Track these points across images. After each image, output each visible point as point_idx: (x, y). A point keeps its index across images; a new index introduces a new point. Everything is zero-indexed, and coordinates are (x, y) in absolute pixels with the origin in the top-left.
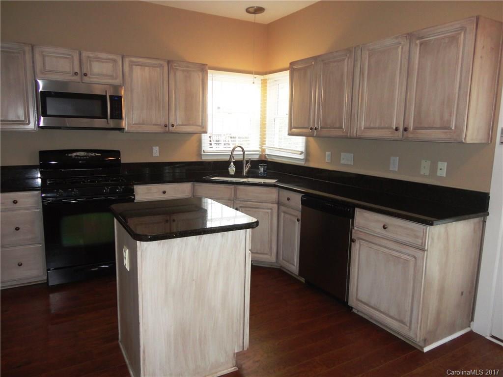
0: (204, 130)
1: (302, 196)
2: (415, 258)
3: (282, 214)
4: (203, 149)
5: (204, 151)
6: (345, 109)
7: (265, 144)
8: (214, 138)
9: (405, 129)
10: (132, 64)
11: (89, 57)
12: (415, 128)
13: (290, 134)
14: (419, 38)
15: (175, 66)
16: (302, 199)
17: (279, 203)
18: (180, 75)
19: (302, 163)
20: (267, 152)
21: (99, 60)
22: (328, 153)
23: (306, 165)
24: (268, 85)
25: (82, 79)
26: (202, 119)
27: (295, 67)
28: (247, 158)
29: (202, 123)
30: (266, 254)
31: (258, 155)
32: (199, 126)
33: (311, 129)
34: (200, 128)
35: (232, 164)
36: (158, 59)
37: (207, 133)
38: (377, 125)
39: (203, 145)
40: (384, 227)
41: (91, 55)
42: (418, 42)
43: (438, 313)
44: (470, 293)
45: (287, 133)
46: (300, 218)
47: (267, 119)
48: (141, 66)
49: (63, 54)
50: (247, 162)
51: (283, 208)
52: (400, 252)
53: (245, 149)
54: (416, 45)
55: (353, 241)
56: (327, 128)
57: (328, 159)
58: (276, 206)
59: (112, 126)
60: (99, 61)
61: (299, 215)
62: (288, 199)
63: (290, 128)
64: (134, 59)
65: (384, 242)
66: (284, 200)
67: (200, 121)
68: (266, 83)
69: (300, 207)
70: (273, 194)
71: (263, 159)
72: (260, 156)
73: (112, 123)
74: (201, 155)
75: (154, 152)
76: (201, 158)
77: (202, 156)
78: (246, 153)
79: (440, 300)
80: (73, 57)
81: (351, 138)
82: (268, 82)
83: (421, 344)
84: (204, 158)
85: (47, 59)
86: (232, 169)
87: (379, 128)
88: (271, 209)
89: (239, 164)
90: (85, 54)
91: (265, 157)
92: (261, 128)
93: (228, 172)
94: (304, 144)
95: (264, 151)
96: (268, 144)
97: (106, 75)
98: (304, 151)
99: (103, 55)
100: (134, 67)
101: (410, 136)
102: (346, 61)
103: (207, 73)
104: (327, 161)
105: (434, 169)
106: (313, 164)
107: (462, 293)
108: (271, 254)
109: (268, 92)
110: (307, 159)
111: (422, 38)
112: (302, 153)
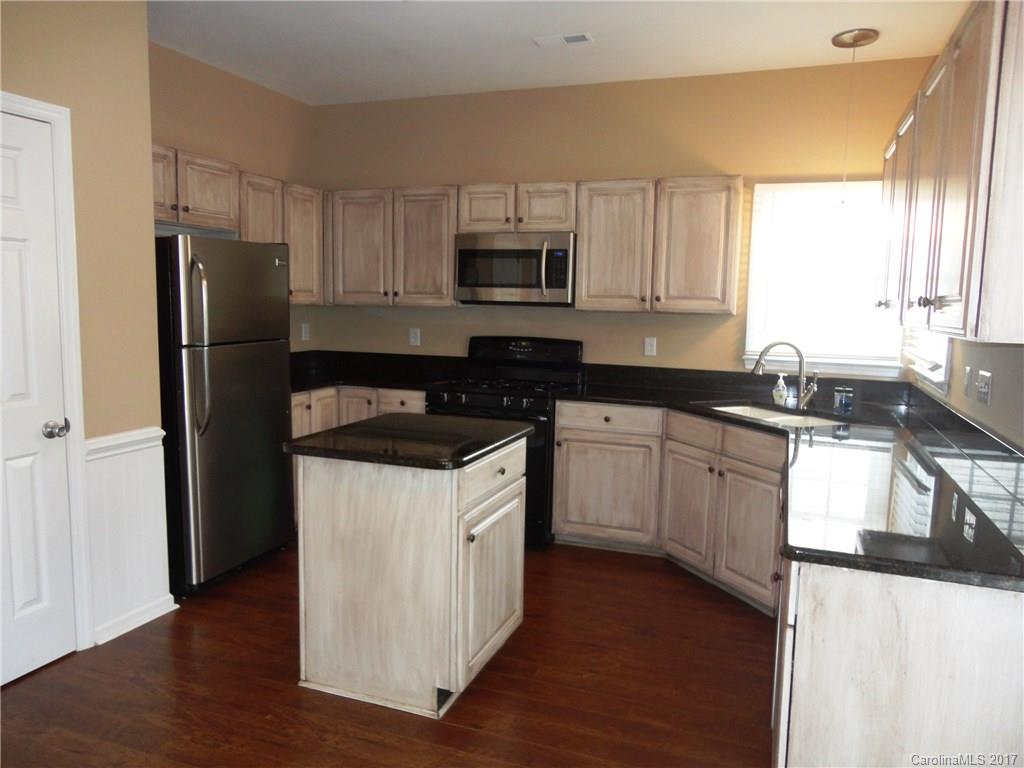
0: (725, 307)
10: (593, 193)
11: (528, 192)
15: (670, 187)
18: (679, 202)
21: (542, 194)
25: (516, 227)
26: (723, 286)
29: (724, 293)
31: (897, 371)
32: (716, 299)
34: (715, 303)
35: (781, 381)
36: (637, 179)
39: (748, 339)
41: (531, 189)
48: (606, 195)
49: (495, 193)
59: (547, 300)
60: (542, 197)
64: (594, 185)
67: (719, 287)
71: (910, 381)
72: (903, 372)
73: (548, 294)
74: (742, 358)
75: (648, 348)
76: (744, 365)
77: (746, 362)
80: (506, 194)
84: (749, 366)
85: (474, 203)
86: (780, 394)
90: (522, 188)
91: (914, 375)
95: (909, 360)
97: (551, 218)
98: (943, 362)
99: (548, 186)
100: (595, 198)
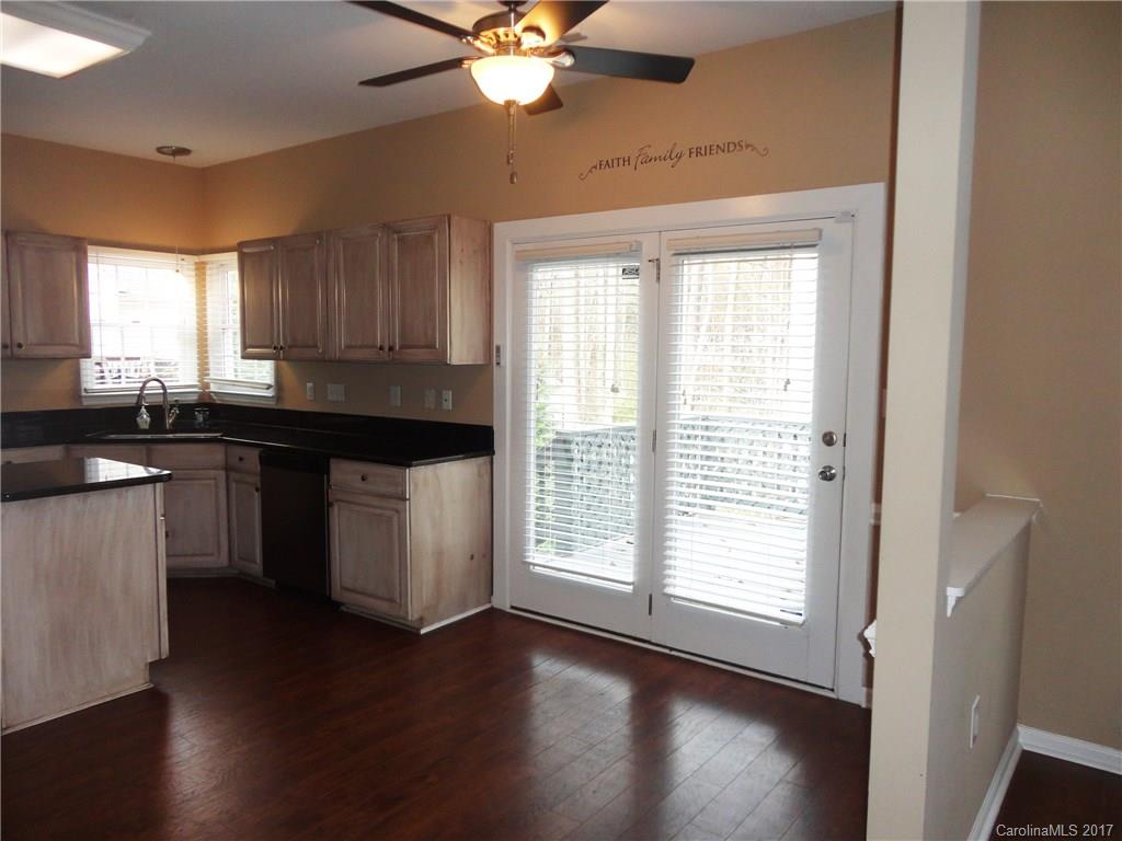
0: (84, 352)
1: (261, 452)
2: (397, 511)
3: (233, 485)
4: (84, 386)
5: (85, 390)
6: (319, 319)
7: (208, 375)
8: (108, 366)
9: (391, 349)
12: (401, 348)
13: (245, 357)
14: (396, 232)
15: (21, 241)
16: (260, 457)
17: (228, 468)
18: (31, 257)
19: (272, 404)
20: (213, 388)
22: (310, 385)
23: (279, 407)
24: (208, 272)
26: (80, 334)
27: (245, 250)
28: (171, 399)
29: (81, 340)
30: (212, 555)
31: (196, 395)
33: (275, 348)
34: (74, 349)
35: (143, 409)
37: (90, 357)
38: (359, 343)
39: (83, 379)
40: (363, 479)
42: (395, 236)
43: (438, 583)
44: (484, 556)
45: (239, 355)
46: (259, 485)
47: (210, 330)
50: (172, 406)
51: (233, 475)
52: (381, 508)
53: (166, 384)
54: (394, 240)
55: (330, 505)
56: (296, 346)
57: (309, 395)
58: (223, 473)
61: (257, 480)
62: (241, 459)
63: (245, 346)
65: (364, 499)
66: (234, 461)
67: (76, 334)
68: (204, 268)
69: (259, 468)
70: (217, 454)
71: (207, 401)
72: (201, 395)
74: (80, 397)
76: (81, 402)
77: (84, 399)
78: (169, 391)
79: (439, 564)
81: (330, 361)
82: (208, 266)
83: (416, 625)
84: (86, 403)
86: (144, 418)
87: (361, 347)
88: (215, 479)
89: (157, 411)
91: (210, 397)
92: (199, 347)
93: (137, 425)
94: (272, 372)
95: (207, 386)
96: (213, 374)
98: (273, 384)
101: (396, 357)
102: (316, 251)
103: (85, 253)
104: (308, 398)
105: (439, 399)
106: (288, 405)
107: (472, 557)
108: (219, 553)
109: (208, 285)
110: (279, 397)
111: (400, 232)
112: (269, 387)
